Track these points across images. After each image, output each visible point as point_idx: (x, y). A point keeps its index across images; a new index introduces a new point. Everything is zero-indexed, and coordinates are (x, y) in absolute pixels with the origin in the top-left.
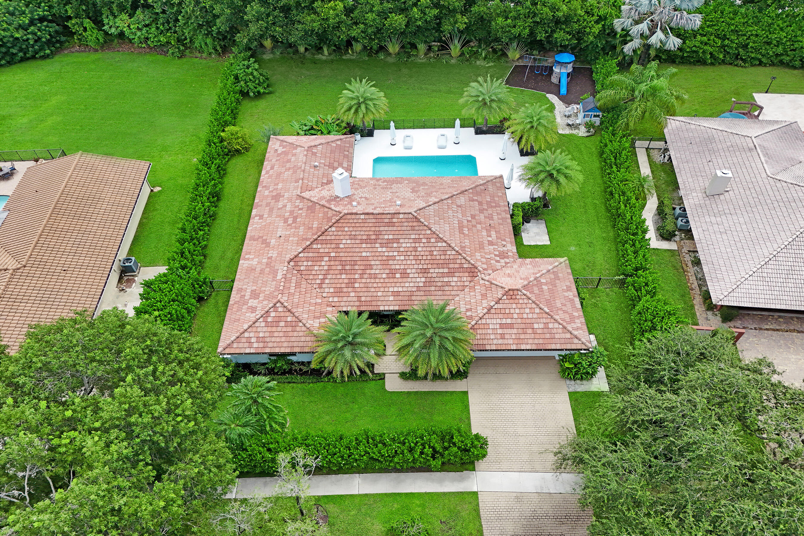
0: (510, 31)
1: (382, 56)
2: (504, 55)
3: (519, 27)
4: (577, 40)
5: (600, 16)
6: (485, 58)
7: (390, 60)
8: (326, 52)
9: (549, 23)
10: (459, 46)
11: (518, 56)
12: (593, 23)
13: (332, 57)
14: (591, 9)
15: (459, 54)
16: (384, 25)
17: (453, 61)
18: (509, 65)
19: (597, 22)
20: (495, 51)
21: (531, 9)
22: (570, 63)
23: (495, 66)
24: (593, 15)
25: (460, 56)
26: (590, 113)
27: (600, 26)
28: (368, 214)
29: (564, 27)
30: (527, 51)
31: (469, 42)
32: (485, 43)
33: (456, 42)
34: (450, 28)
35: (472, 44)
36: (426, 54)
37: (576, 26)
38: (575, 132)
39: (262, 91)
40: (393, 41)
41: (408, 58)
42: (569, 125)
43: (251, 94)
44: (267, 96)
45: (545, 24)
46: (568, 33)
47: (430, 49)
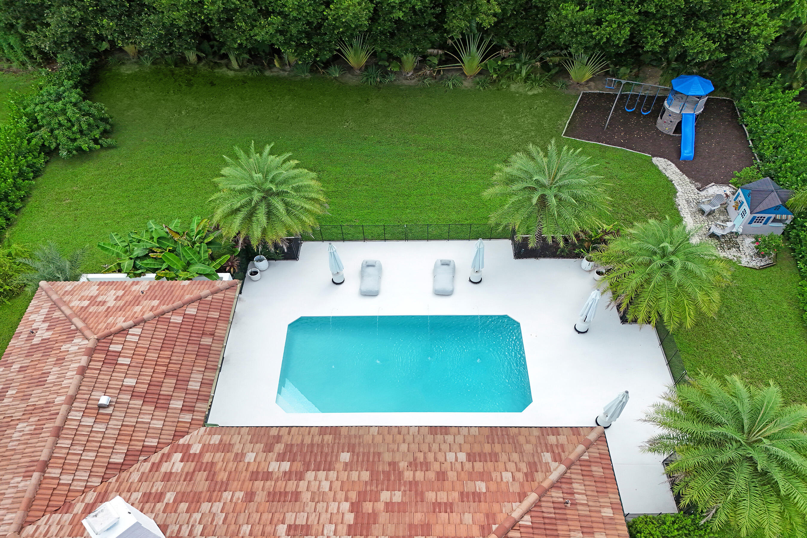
1: (335, 72)
2: (564, 73)
6: (527, 78)
7: (351, 80)
8: (235, 64)
10: (478, 57)
11: (588, 75)
13: (245, 73)
15: (477, 71)
17: (467, 84)
18: (572, 92)
20: (546, 67)
22: (705, 96)
23: (544, 95)
25: (480, 73)
26: (767, 216)
29: (704, 24)
30: (607, 66)
31: (497, 48)
32: (529, 51)
33: (473, 48)
34: (463, 24)
35: (503, 52)
36: (416, 70)
37: (728, 24)
38: (731, 254)
39: (85, 147)
40: (355, 45)
41: (384, 77)
42: (713, 236)
43: (63, 153)
44: (103, 153)
45: (665, 17)
46: (710, 37)
47: (422, 63)
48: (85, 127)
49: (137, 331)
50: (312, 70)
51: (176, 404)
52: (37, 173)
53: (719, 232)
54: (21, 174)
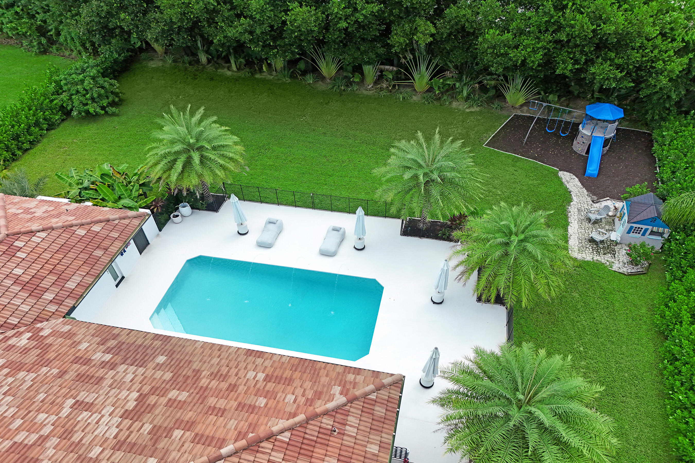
0: (507, 54)
1: (310, 79)
2: (500, 96)
3: (525, 47)
4: (633, 81)
5: (688, 43)
6: (468, 98)
7: (321, 86)
8: (234, 67)
9: (583, 46)
10: (427, 76)
11: (522, 101)
12: (671, 53)
13: (240, 74)
14: (672, 29)
15: (426, 88)
17: (416, 98)
18: (505, 113)
19: (679, 53)
20: (484, 89)
21: (552, 17)
22: (614, 121)
23: (480, 113)
24: (673, 40)
25: (427, 91)
26: (644, 226)
27: (685, 60)
29: (613, 55)
30: (539, 93)
31: (443, 69)
32: (469, 74)
33: (423, 68)
35: (448, 74)
36: (376, 83)
37: (636, 56)
38: (604, 259)
39: (91, 110)
40: (327, 58)
41: (347, 86)
42: (592, 240)
43: (75, 113)
44: (107, 119)
45: (576, 46)
46: (618, 67)
47: (381, 77)
48: (95, 95)
49: (43, 235)
50: (292, 76)
51: (49, 296)
52: (51, 127)
53: (598, 238)
54: (37, 124)
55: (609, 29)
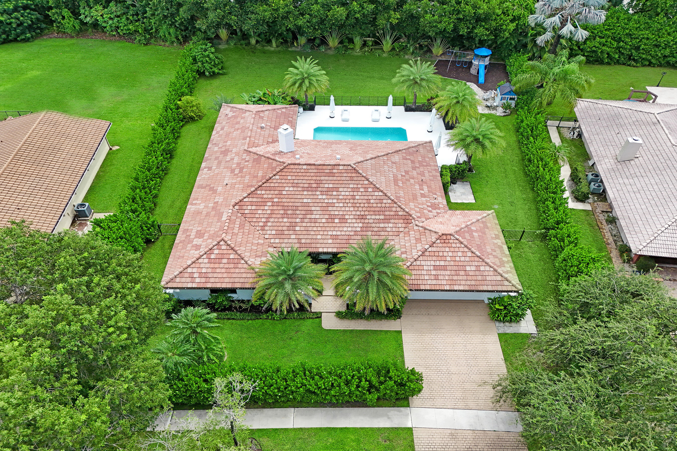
0: (436, 26)
1: (323, 49)
2: (430, 51)
3: (445, 23)
4: (494, 36)
5: (514, 16)
6: (413, 53)
7: (330, 52)
9: (470, 20)
10: (390, 42)
11: (441, 52)
12: (508, 21)
14: (507, 11)
15: (390, 49)
16: (327, 16)
17: (385, 55)
18: (433, 59)
19: (512, 21)
20: (421, 47)
21: (455, 7)
22: (486, 56)
24: (508, 15)
25: (391, 51)
26: (507, 96)
27: (515, 24)
28: (310, 165)
29: (484, 24)
30: (449, 47)
31: (399, 38)
32: (413, 39)
33: (388, 38)
34: (384, 22)
35: (402, 40)
36: (361, 48)
37: (494, 24)
38: (494, 112)
39: (216, 72)
40: (332, 36)
41: (346, 51)
42: (487, 106)
43: (207, 74)
44: (223, 76)
45: (467, 20)
46: (487, 29)
47: (365, 44)
50: (312, 48)
55: (481, 11)
